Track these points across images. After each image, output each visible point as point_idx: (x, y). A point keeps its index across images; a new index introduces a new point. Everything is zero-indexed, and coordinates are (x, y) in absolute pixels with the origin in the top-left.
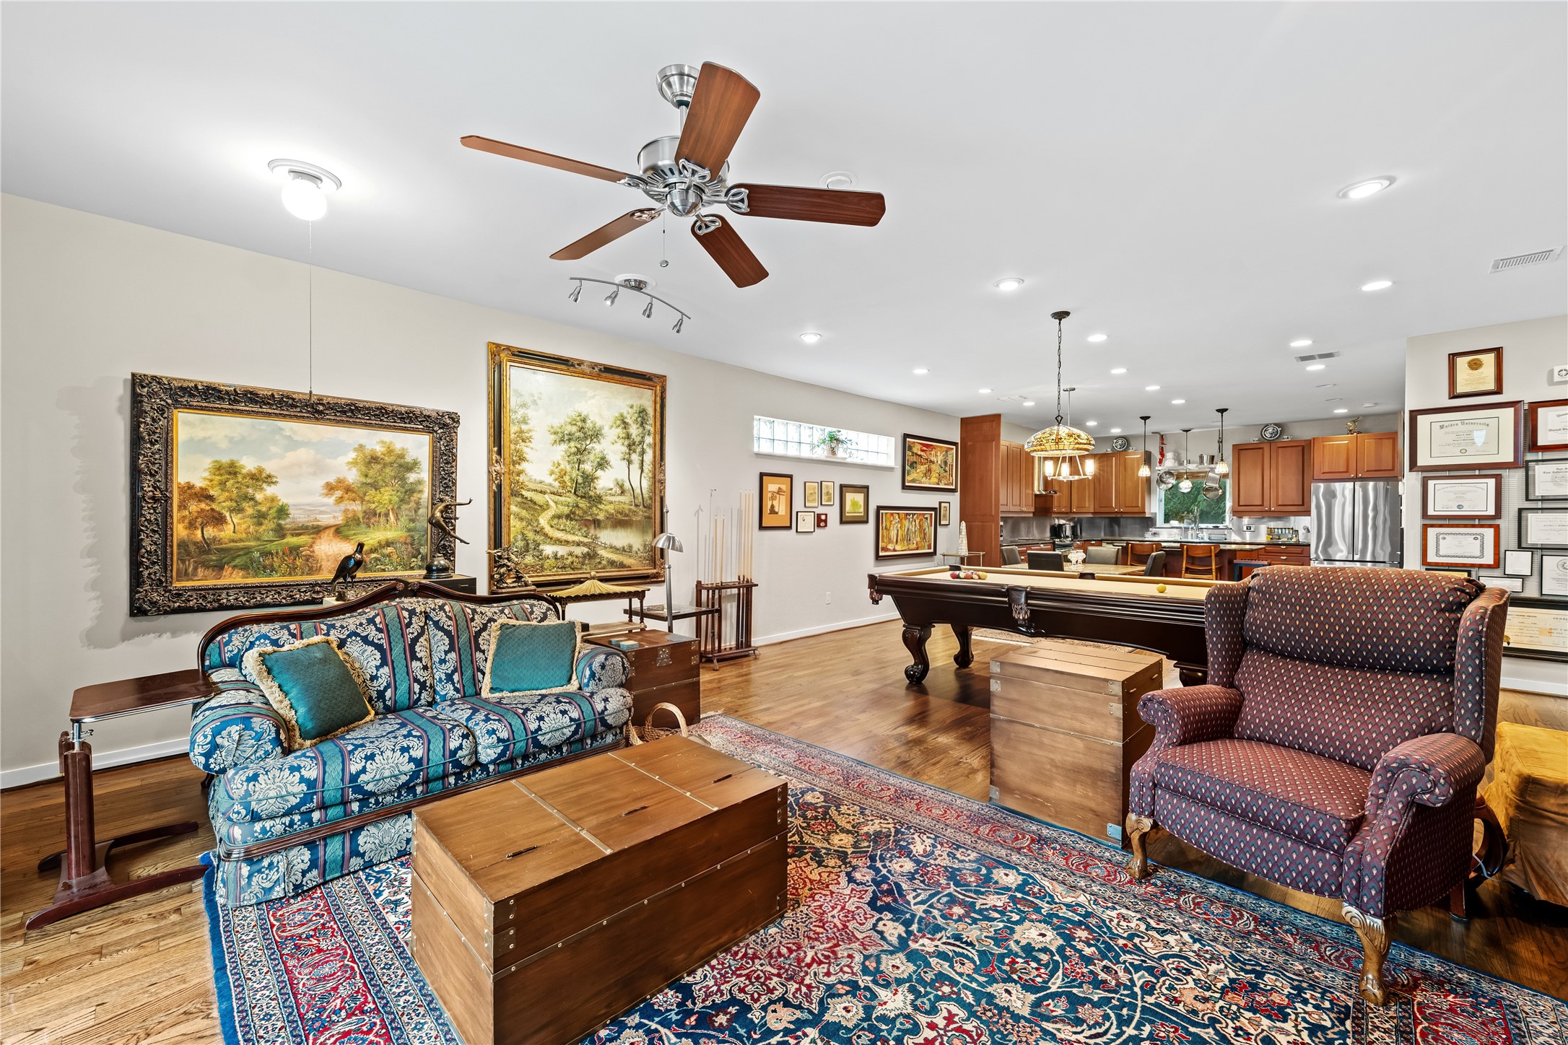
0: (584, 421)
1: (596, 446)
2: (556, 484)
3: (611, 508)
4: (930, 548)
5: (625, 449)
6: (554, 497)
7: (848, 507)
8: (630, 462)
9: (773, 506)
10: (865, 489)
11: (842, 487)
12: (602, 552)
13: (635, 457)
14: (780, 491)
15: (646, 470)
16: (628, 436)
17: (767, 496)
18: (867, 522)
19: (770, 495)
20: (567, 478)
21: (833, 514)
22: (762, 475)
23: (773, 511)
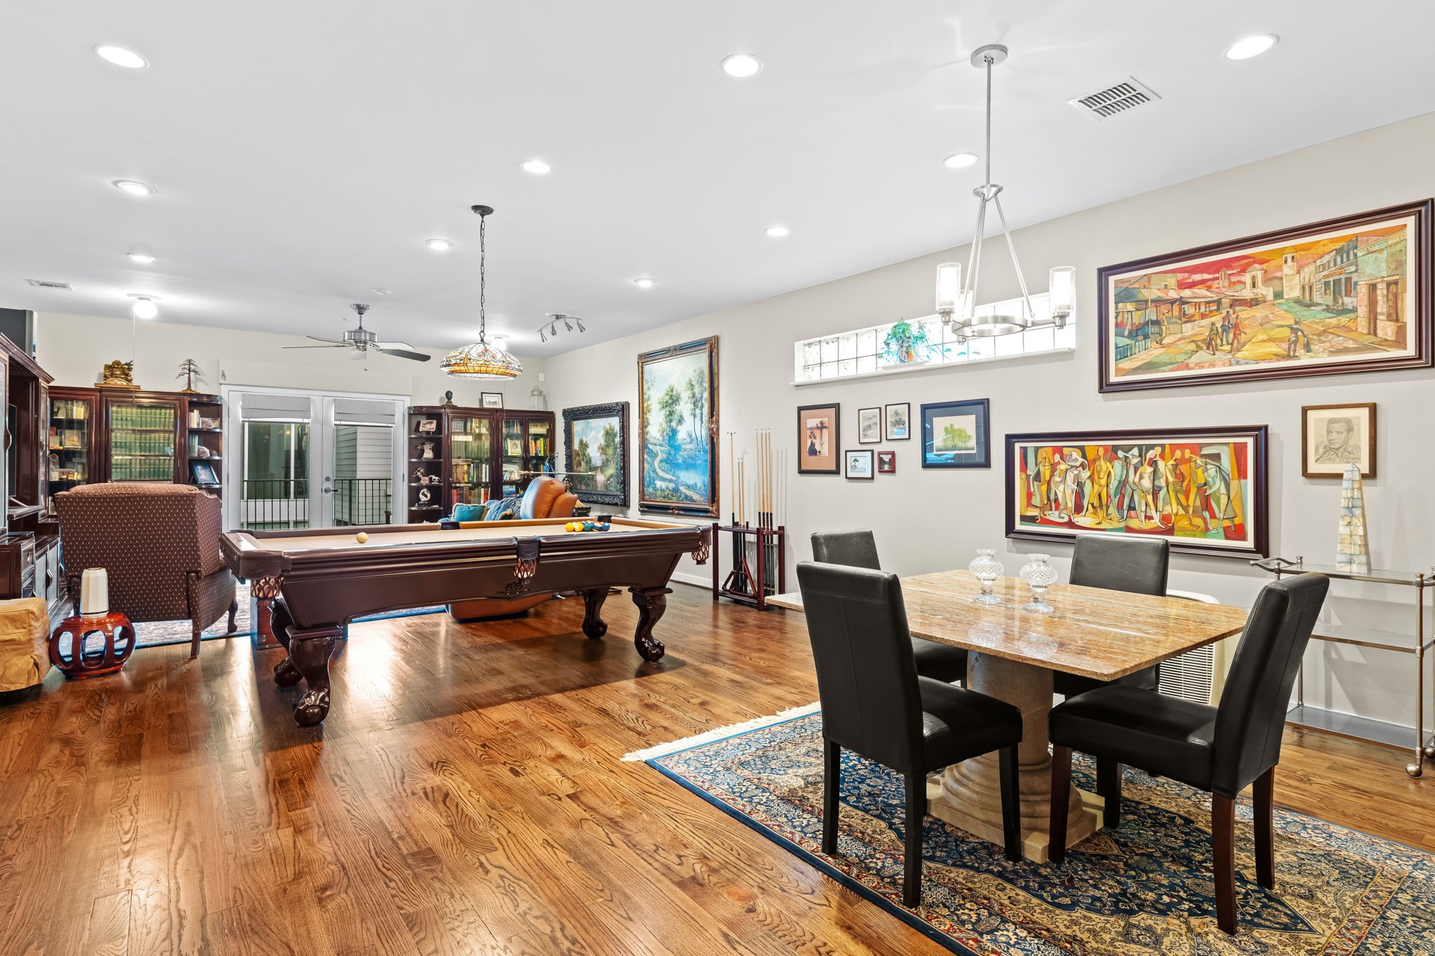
0: (672, 391)
1: (678, 407)
2: (661, 438)
3: (685, 454)
4: (1239, 533)
5: (692, 406)
6: (661, 448)
7: (938, 440)
8: (695, 416)
9: (813, 444)
10: (981, 407)
11: (924, 408)
12: (682, 489)
13: (698, 412)
14: (822, 427)
15: (704, 421)
16: (694, 396)
17: (806, 434)
18: (987, 464)
19: (809, 432)
20: (665, 434)
21: (909, 454)
22: (800, 409)
23: (813, 451)
